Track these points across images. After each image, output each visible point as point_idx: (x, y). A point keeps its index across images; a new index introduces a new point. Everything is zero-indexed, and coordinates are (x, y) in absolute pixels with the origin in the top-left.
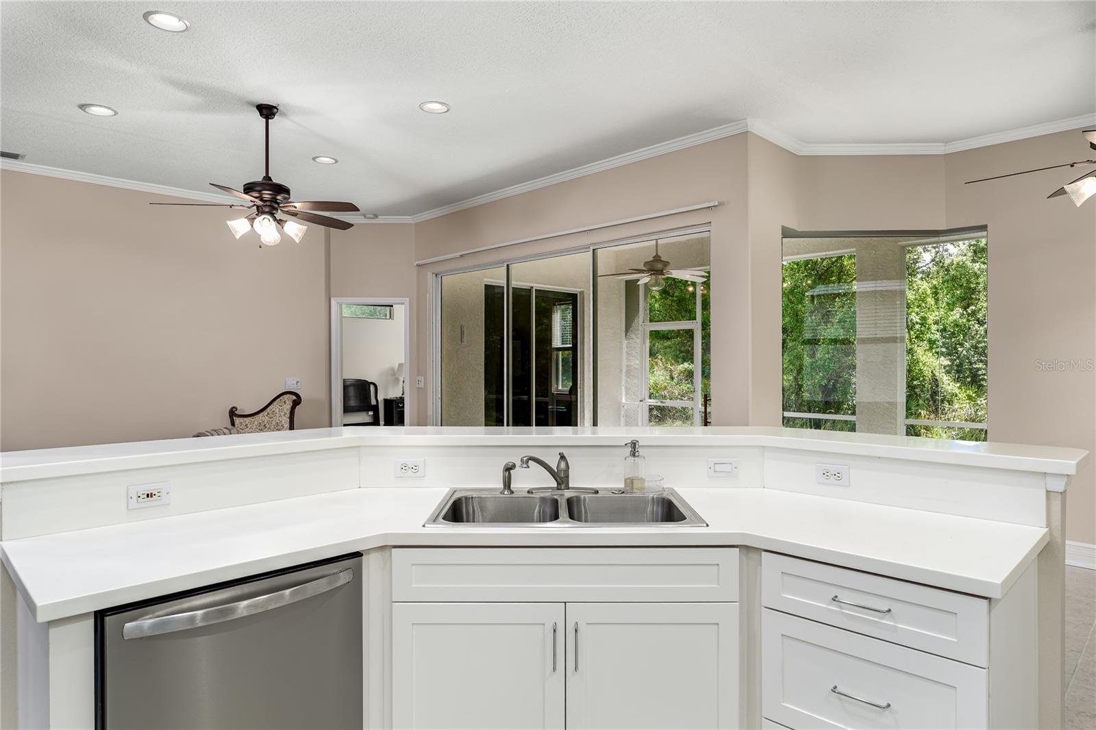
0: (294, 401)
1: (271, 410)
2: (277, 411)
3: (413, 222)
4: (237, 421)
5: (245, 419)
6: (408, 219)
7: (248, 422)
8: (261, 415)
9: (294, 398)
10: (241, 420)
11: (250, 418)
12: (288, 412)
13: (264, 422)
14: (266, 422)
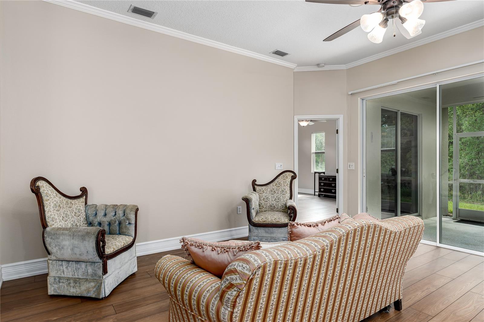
0: (292, 176)
1: (277, 182)
2: (282, 182)
3: (345, 69)
4: (257, 188)
5: (262, 187)
6: (343, 67)
7: (264, 189)
8: (271, 185)
9: (293, 174)
10: (260, 188)
11: (264, 187)
12: (289, 183)
13: (274, 189)
14: (275, 189)
